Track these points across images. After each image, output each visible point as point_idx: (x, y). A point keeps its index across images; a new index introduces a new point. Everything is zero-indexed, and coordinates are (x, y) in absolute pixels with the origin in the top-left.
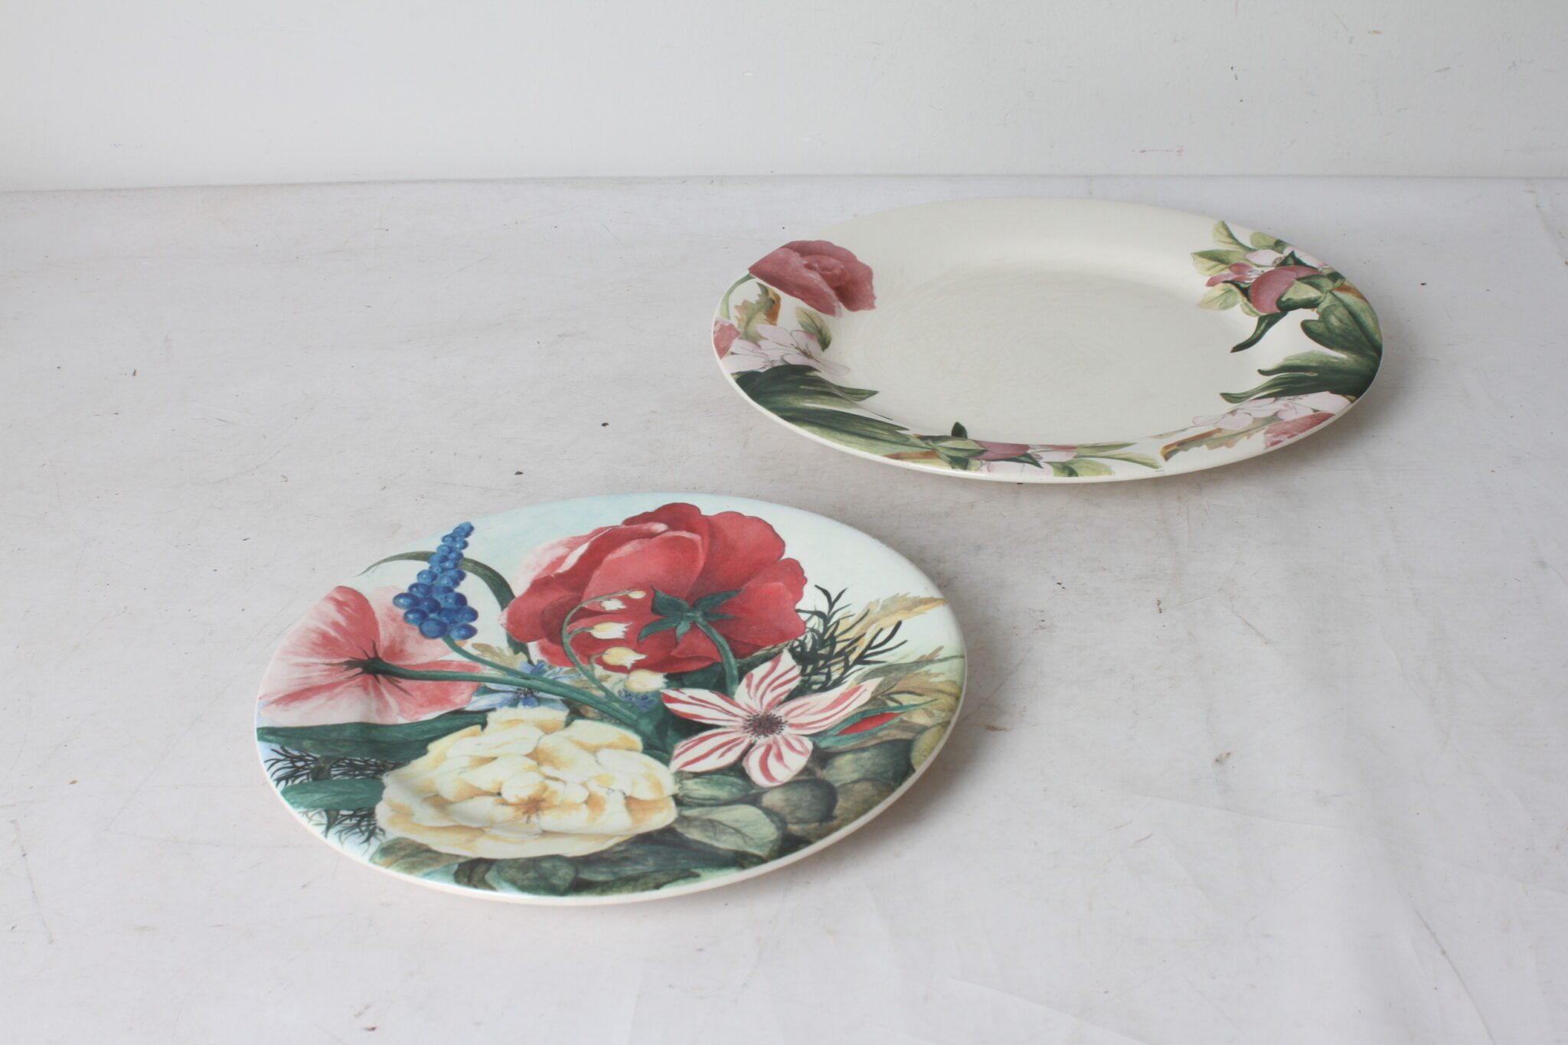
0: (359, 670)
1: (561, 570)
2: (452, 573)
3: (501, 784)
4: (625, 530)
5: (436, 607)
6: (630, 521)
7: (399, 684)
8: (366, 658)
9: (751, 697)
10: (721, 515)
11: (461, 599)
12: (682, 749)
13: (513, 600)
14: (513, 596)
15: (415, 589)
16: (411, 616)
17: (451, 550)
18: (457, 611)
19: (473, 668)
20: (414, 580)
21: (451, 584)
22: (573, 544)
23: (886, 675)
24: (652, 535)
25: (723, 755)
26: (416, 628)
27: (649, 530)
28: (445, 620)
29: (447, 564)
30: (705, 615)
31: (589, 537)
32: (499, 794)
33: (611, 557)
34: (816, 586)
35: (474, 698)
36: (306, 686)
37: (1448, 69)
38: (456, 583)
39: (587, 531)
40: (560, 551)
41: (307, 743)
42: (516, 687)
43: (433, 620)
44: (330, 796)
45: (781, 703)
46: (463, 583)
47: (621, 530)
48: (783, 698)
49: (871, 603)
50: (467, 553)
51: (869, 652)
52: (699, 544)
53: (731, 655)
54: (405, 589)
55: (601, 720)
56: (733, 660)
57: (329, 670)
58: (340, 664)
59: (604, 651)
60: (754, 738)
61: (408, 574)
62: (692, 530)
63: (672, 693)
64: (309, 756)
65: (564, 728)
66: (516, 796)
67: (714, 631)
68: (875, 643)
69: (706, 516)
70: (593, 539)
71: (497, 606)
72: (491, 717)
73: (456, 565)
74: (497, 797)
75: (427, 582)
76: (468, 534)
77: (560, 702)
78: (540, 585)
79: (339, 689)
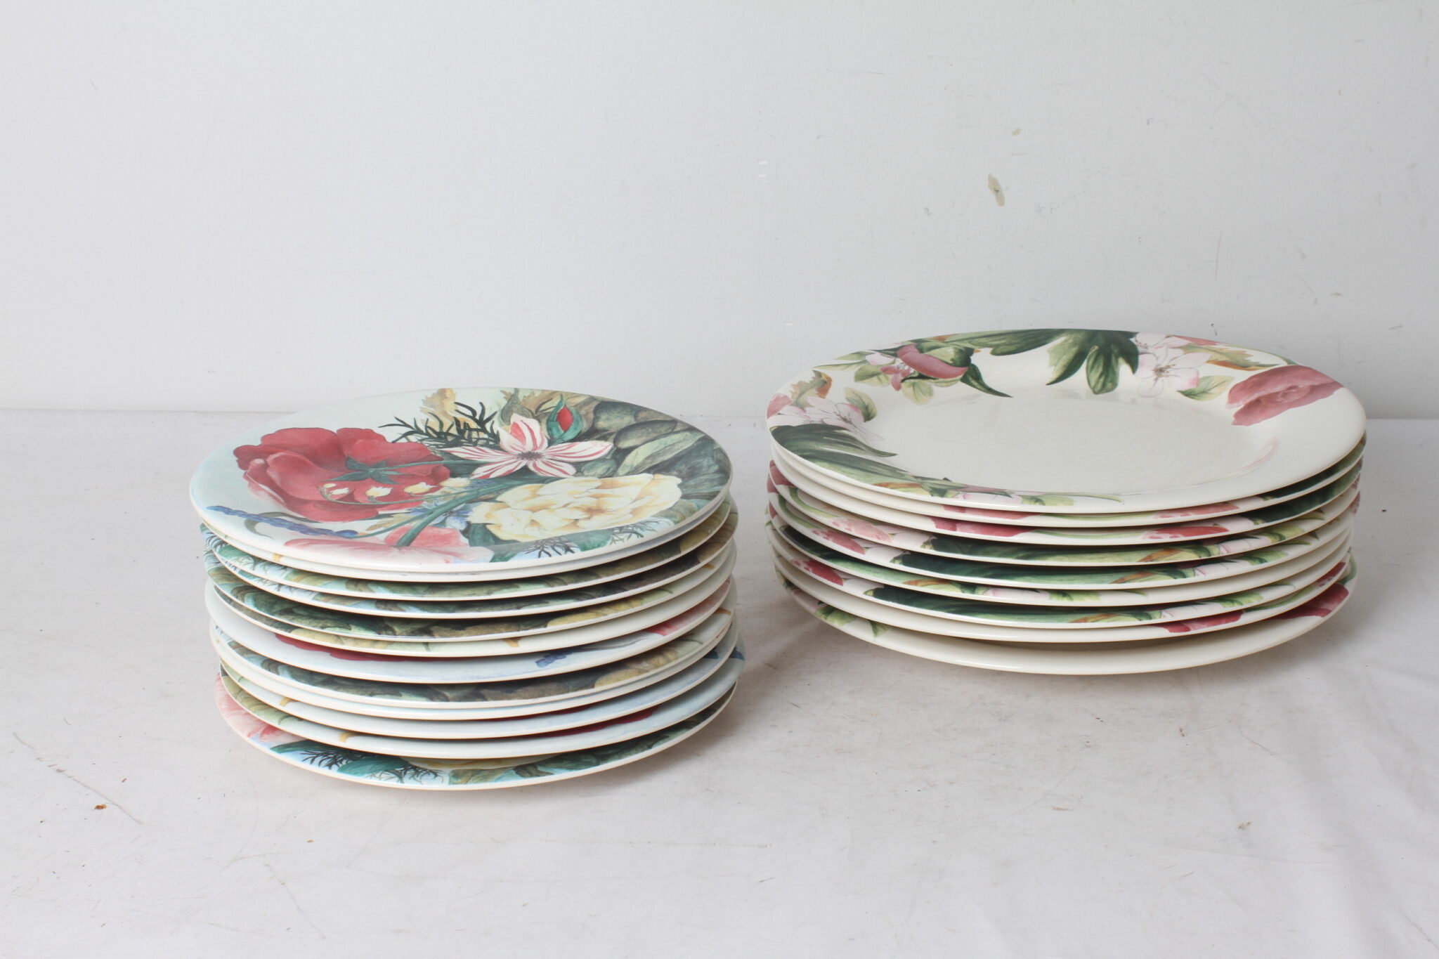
37: (1400, 326)
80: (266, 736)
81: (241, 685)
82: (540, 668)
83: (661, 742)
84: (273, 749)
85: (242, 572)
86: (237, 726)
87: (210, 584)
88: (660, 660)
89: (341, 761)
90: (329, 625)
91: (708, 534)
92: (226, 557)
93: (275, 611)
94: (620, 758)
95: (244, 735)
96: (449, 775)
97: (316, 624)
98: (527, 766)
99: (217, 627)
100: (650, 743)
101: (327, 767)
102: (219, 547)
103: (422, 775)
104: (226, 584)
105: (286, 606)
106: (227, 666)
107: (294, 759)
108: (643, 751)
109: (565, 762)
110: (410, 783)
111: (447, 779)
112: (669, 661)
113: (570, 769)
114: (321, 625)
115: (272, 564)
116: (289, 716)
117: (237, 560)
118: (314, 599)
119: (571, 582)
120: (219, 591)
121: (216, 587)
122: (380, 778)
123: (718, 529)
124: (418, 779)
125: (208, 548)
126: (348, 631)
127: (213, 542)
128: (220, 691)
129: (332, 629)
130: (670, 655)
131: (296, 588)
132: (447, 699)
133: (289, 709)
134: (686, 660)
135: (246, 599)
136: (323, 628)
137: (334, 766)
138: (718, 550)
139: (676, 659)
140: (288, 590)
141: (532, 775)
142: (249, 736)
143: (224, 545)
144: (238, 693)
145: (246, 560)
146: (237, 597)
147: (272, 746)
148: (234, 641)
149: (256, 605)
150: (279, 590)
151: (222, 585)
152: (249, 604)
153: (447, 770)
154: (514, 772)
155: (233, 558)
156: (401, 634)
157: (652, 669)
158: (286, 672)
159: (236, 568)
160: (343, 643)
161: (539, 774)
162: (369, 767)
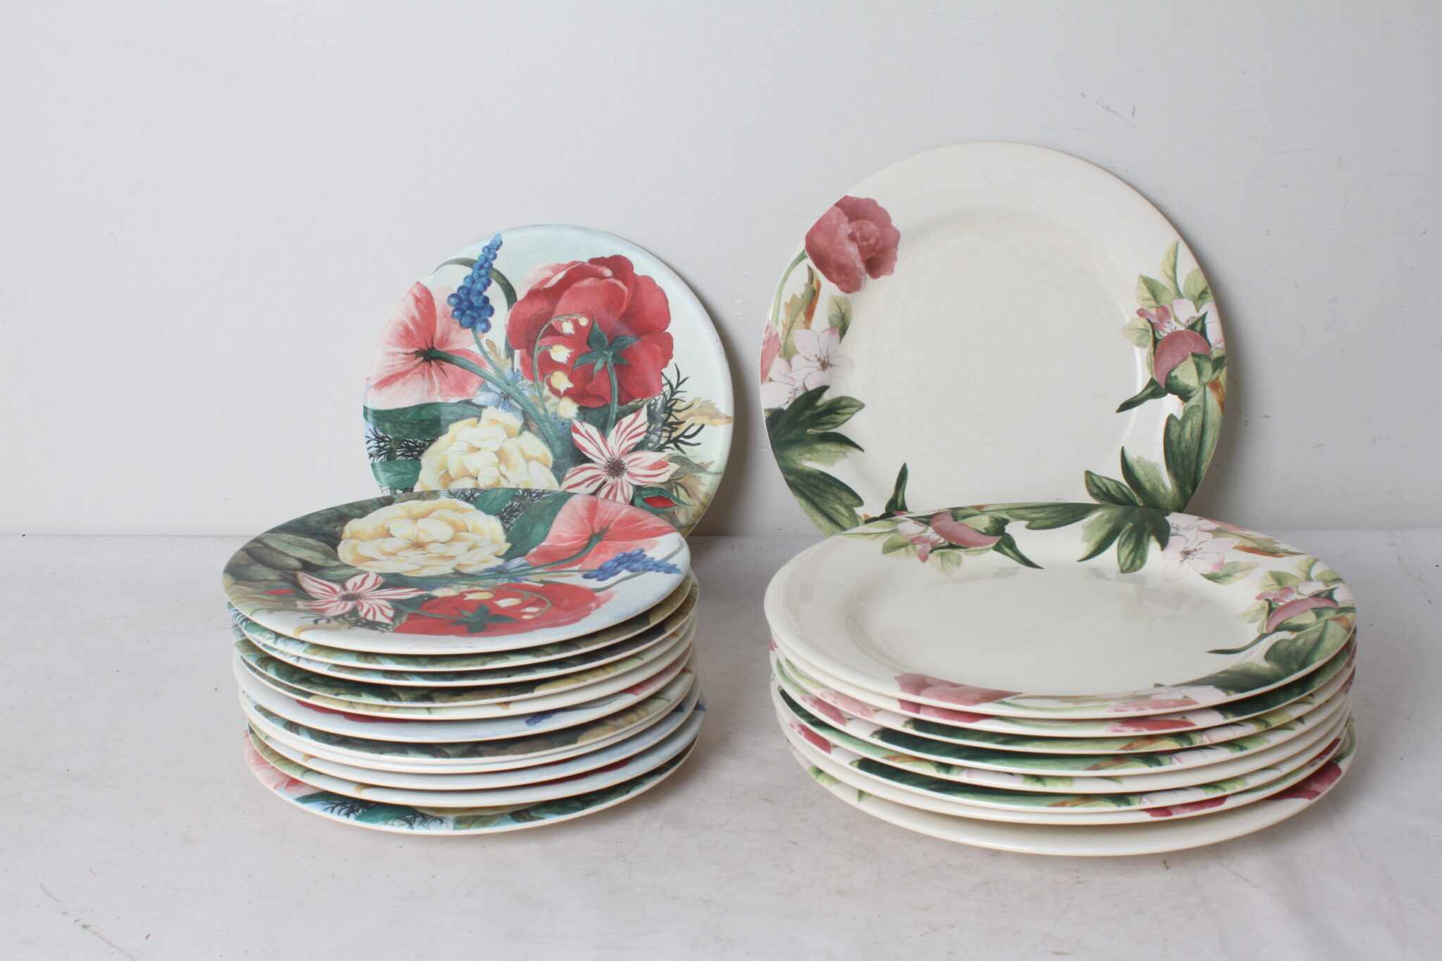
0: (421, 359)
1: (547, 286)
2: (484, 280)
3: (479, 471)
4: (589, 267)
5: (471, 306)
6: (593, 261)
7: (443, 367)
8: (426, 348)
9: (617, 441)
10: (644, 277)
11: (486, 300)
12: (571, 474)
13: (515, 304)
14: (516, 300)
15: (461, 291)
16: (456, 313)
17: (486, 260)
18: (482, 308)
19: (482, 364)
20: (461, 283)
21: (482, 289)
22: (556, 270)
23: (682, 465)
24: (602, 277)
25: (588, 486)
26: (457, 321)
27: (601, 272)
28: (475, 314)
29: (483, 272)
30: (614, 356)
31: (567, 266)
32: (477, 478)
33: (576, 285)
34: (676, 365)
35: (479, 393)
36: (392, 373)
38: (485, 288)
39: (567, 262)
40: (548, 273)
41: (387, 425)
42: (501, 391)
43: (468, 315)
44: (394, 475)
45: (630, 452)
46: (489, 288)
47: (586, 267)
48: (631, 448)
49: (696, 398)
50: (496, 264)
51: (682, 439)
52: (626, 295)
53: (616, 400)
54: (455, 291)
55: (537, 435)
56: (616, 405)
57: (404, 359)
58: (412, 353)
59: (553, 373)
60: (607, 477)
61: (457, 277)
62: (625, 283)
63: (578, 425)
64: (388, 437)
65: (517, 436)
66: (484, 483)
67: (614, 374)
68: (688, 433)
69: (635, 275)
70: (569, 269)
71: (506, 307)
72: (485, 412)
73: (487, 273)
74: (475, 481)
75: (468, 285)
76: (498, 248)
77: (521, 412)
78: (534, 294)
79: (409, 376)
80: (290, 788)
81: (267, 742)
82: (530, 728)
83: (636, 787)
84: (298, 799)
85: (265, 645)
86: (263, 778)
87: (237, 654)
88: (633, 716)
89: (357, 810)
90: (342, 692)
91: (673, 607)
92: (251, 632)
93: (294, 679)
94: (602, 802)
95: (271, 787)
96: (453, 821)
97: (330, 692)
98: (520, 813)
99: (244, 692)
100: (628, 789)
101: (346, 816)
102: (244, 623)
103: (430, 822)
104: (252, 655)
105: (304, 675)
106: (255, 726)
107: (315, 809)
108: (622, 795)
109: (554, 808)
110: (419, 830)
111: (451, 825)
112: (641, 718)
113: (559, 813)
114: (335, 692)
115: (290, 639)
116: (309, 770)
117: (261, 635)
118: (329, 669)
119: (555, 653)
120: (245, 661)
121: (242, 657)
122: (393, 825)
123: (681, 602)
124: (426, 825)
125: (235, 623)
126: (359, 698)
127: (239, 619)
128: (247, 748)
129: (345, 696)
130: (641, 712)
131: (313, 661)
132: (448, 756)
133: (310, 764)
134: (657, 715)
135: (269, 668)
136: (337, 695)
137: (352, 816)
138: (682, 620)
139: (648, 715)
140: (305, 662)
141: (525, 820)
142: (275, 788)
143: (248, 622)
144: (265, 749)
145: (268, 636)
146: (261, 667)
147: (296, 798)
148: (258, 705)
149: (278, 674)
150: (298, 661)
151: (248, 655)
152: (271, 673)
153: (452, 816)
154: (509, 817)
155: (258, 633)
156: (406, 700)
157: (627, 725)
158: (306, 733)
159: (259, 642)
160: (354, 708)
161: (532, 819)
162: (382, 815)
